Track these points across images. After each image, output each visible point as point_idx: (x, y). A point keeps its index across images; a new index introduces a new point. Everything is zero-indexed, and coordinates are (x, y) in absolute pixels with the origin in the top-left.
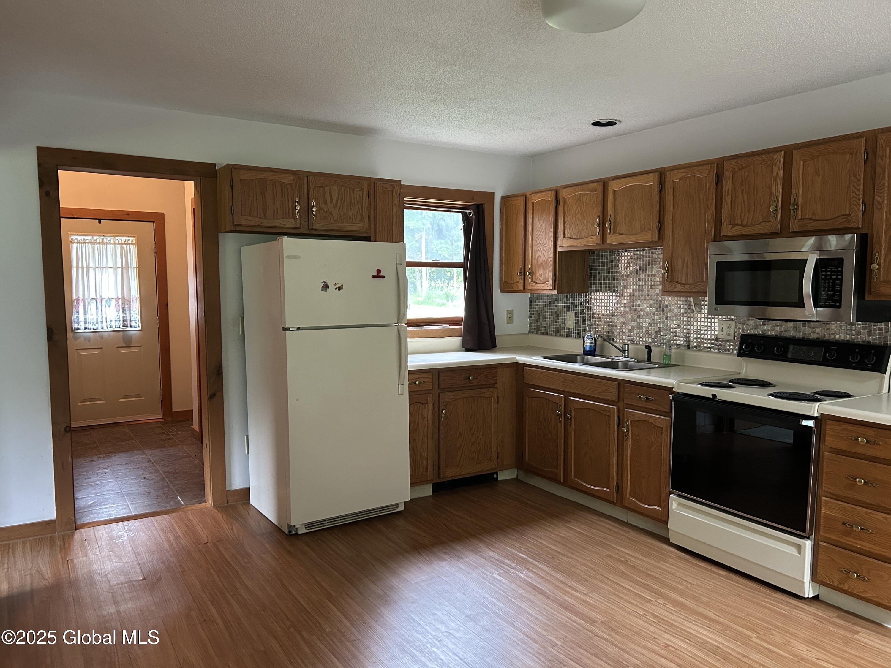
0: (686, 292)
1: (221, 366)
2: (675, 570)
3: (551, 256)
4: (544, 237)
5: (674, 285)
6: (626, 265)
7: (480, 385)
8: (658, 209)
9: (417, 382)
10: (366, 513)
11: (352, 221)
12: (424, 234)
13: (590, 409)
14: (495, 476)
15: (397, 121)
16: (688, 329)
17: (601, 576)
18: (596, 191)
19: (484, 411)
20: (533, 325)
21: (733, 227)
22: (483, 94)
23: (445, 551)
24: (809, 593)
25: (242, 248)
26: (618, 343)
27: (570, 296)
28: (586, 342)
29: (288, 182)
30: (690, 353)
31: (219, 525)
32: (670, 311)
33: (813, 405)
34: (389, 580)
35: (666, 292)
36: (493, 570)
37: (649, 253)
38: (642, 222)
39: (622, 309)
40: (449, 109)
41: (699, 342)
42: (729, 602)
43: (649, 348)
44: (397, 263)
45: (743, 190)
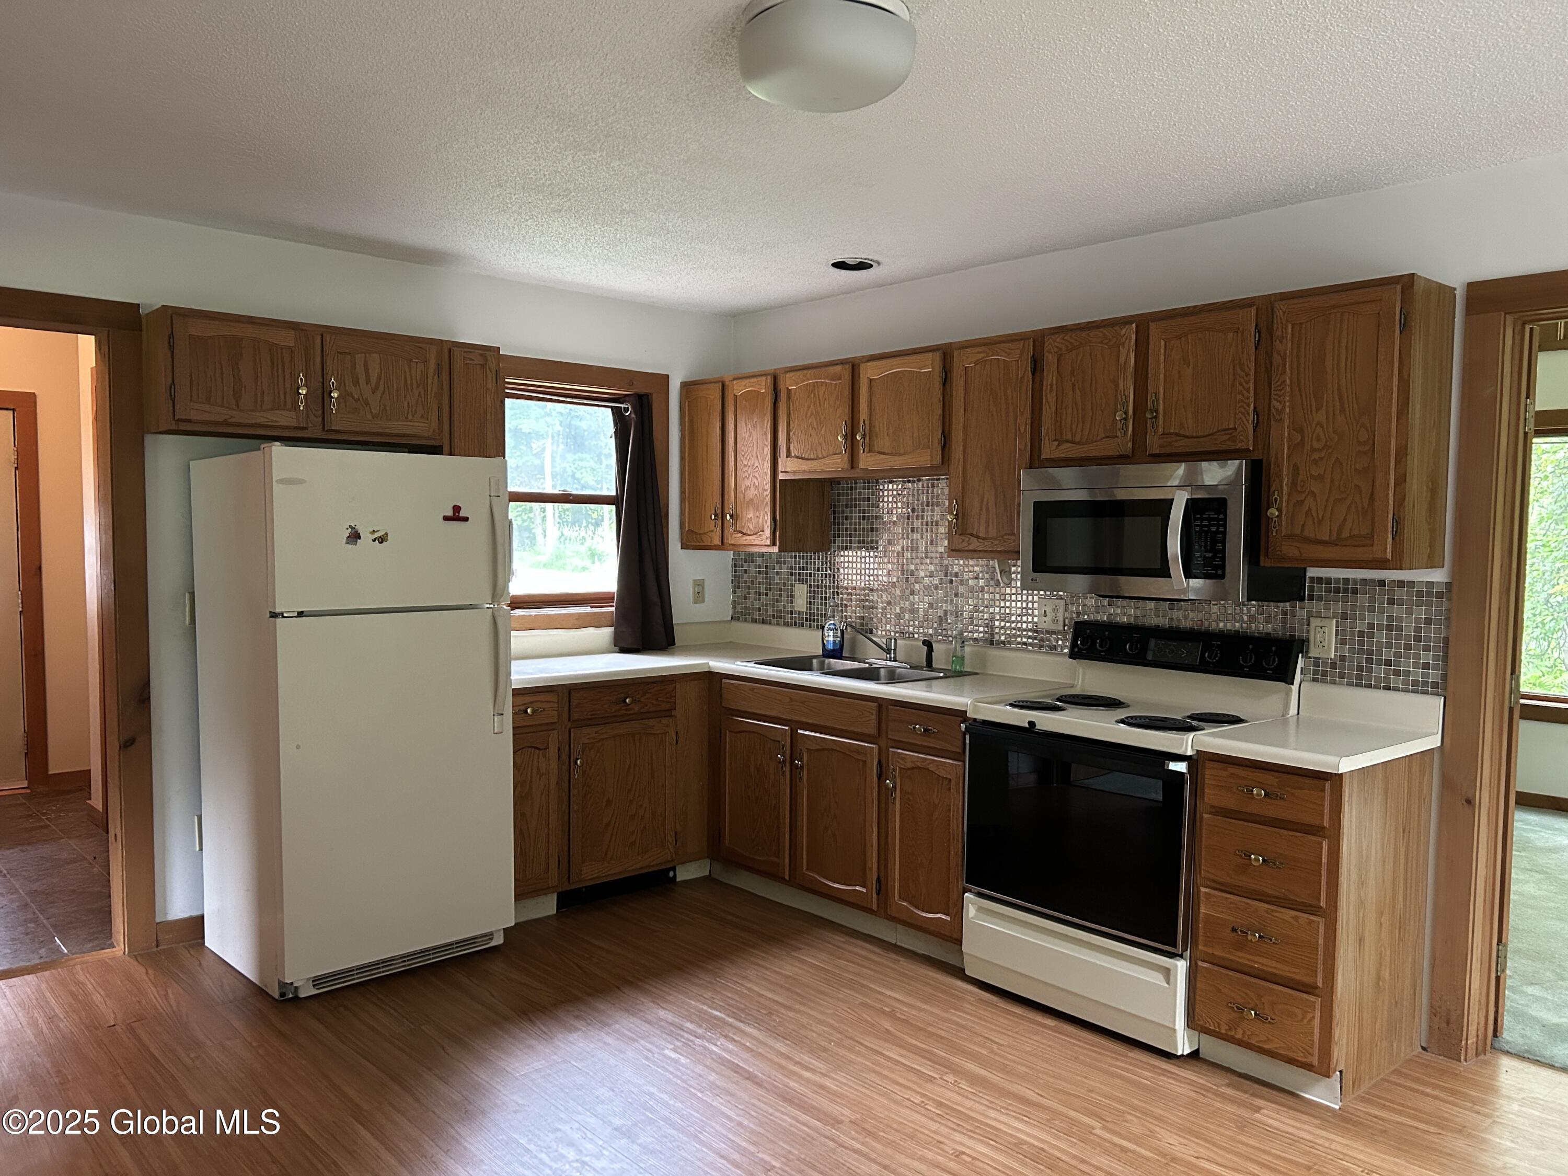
0: (986, 551)
1: (147, 684)
2: (974, 1022)
3: (768, 487)
4: (754, 455)
5: (967, 539)
6: (890, 506)
7: (645, 713)
8: (940, 412)
9: (529, 711)
10: (431, 952)
11: (407, 418)
12: (548, 442)
13: (832, 750)
14: (671, 874)
15: (492, 241)
16: (991, 613)
17: (851, 1041)
18: (840, 379)
19: (652, 757)
20: (739, 607)
21: (1059, 445)
22: (645, 204)
23: (577, 1013)
24: (1183, 1047)
25: (191, 462)
26: (880, 637)
27: (799, 556)
28: (827, 634)
29: (282, 344)
30: (994, 653)
31: (138, 989)
32: (962, 582)
33: (1185, 737)
34: (472, 1072)
35: (954, 551)
36: (663, 1043)
37: (928, 486)
38: (916, 434)
39: (885, 579)
40: (585, 226)
41: (1008, 634)
42: (1059, 1071)
43: (928, 644)
44: (492, 494)
45: (1074, 385)
